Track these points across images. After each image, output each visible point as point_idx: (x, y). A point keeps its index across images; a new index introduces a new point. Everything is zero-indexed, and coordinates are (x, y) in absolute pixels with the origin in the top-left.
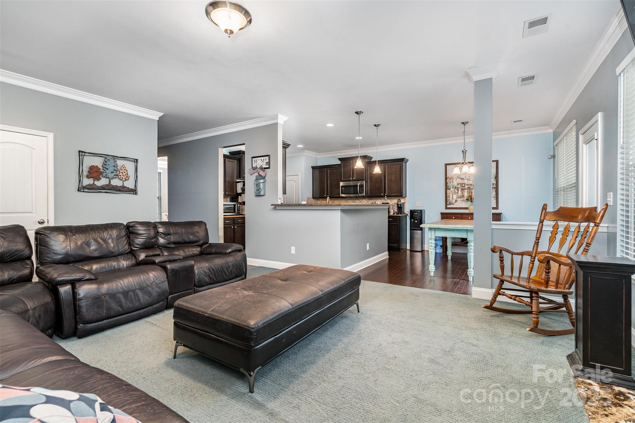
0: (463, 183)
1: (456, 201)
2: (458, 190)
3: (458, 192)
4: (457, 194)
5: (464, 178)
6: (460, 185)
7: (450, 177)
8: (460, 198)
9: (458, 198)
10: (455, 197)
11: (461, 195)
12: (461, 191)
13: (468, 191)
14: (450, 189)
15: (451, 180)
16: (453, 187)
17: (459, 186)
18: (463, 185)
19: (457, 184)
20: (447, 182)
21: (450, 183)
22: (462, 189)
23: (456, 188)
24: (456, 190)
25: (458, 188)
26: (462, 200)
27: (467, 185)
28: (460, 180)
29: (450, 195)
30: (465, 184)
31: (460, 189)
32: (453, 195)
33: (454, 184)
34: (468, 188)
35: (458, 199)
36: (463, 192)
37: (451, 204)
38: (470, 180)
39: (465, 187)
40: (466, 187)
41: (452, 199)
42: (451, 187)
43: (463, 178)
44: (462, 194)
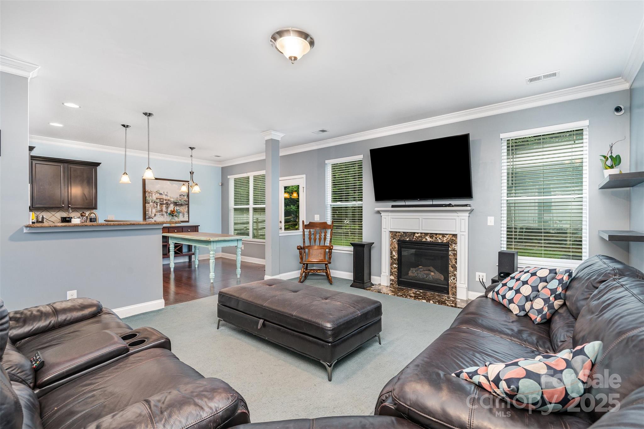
0: (161, 198)
1: (155, 215)
2: (157, 205)
3: (157, 206)
4: (156, 208)
5: (163, 193)
6: (158, 199)
7: (149, 191)
8: (159, 212)
9: (157, 212)
10: (154, 211)
11: (160, 210)
12: (160, 205)
13: (166, 206)
14: (149, 203)
15: (150, 194)
16: (152, 201)
17: (158, 201)
18: (162, 200)
19: (156, 199)
20: (146, 196)
21: (149, 197)
22: (161, 204)
23: (155, 202)
24: (155, 205)
25: (157, 203)
26: (160, 214)
27: (166, 200)
28: (159, 194)
29: (149, 209)
30: (163, 199)
31: (159, 204)
32: (152, 209)
33: (153, 198)
34: (166, 203)
35: (157, 214)
36: (161, 207)
37: (150, 218)
38: (167, 196)
39: (163, 201)
40: (165, 202)
41: (151, 213)
42: (150, 201)
43: (161, 194)
44: (161, 208)
